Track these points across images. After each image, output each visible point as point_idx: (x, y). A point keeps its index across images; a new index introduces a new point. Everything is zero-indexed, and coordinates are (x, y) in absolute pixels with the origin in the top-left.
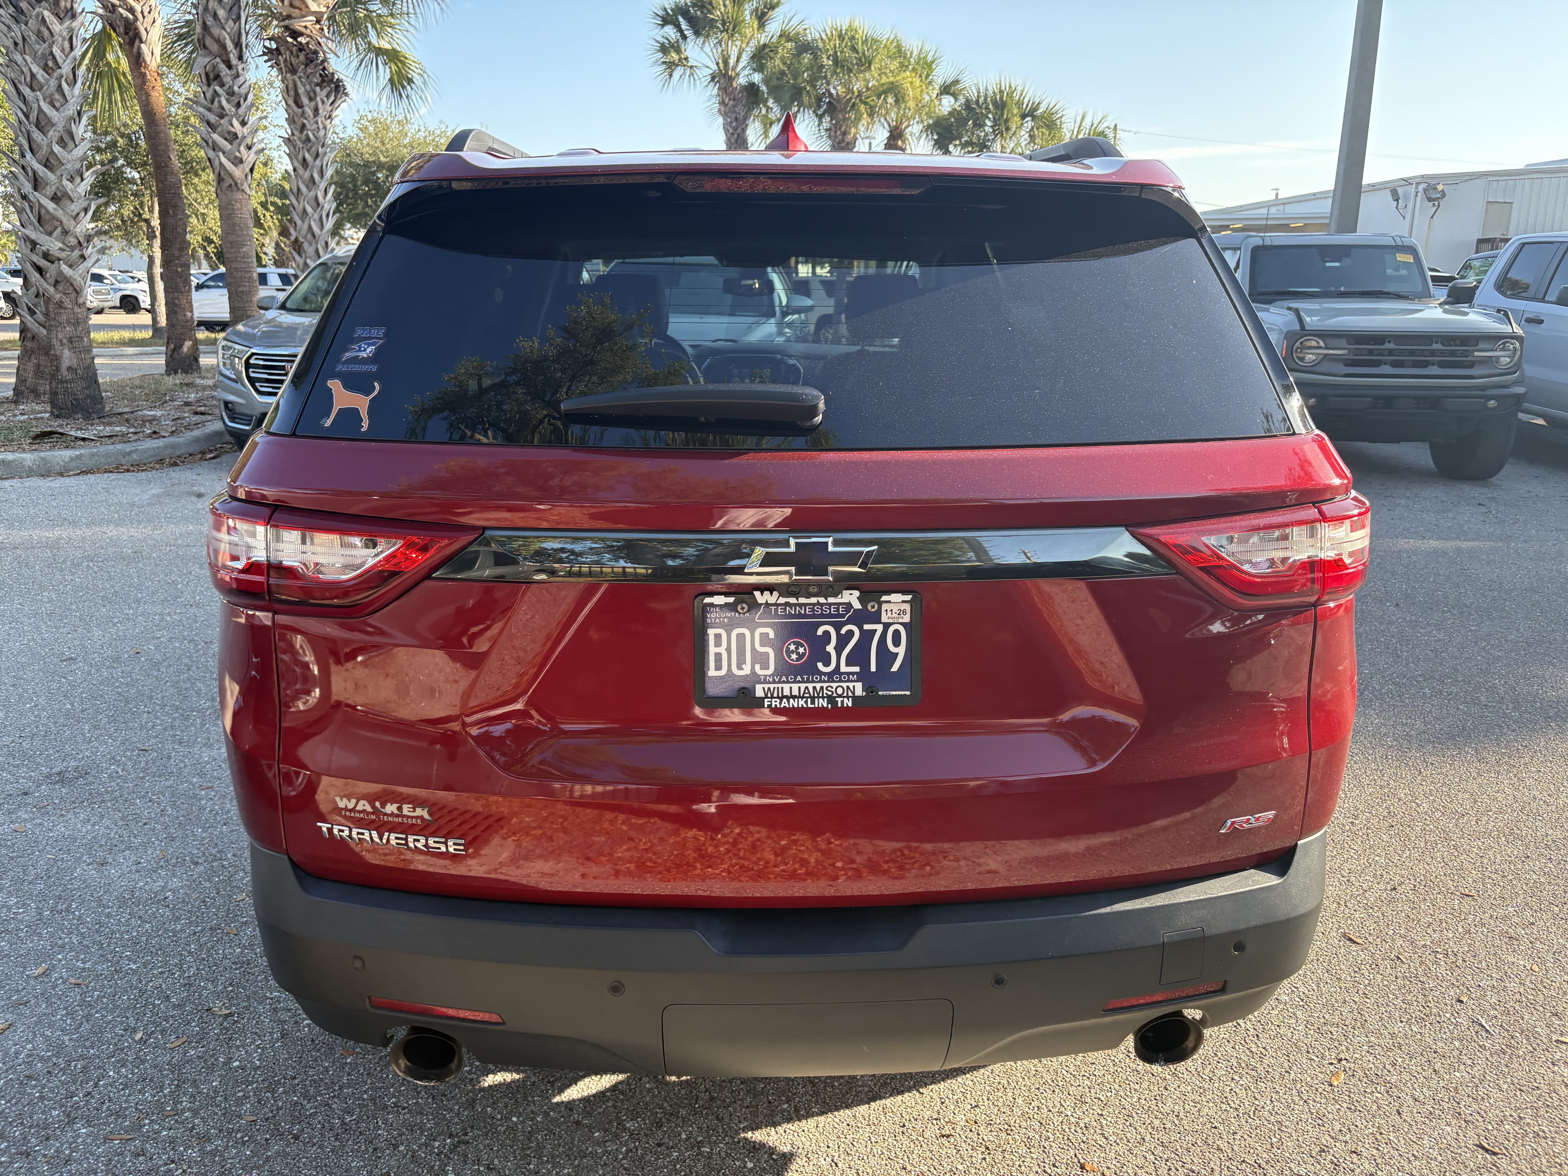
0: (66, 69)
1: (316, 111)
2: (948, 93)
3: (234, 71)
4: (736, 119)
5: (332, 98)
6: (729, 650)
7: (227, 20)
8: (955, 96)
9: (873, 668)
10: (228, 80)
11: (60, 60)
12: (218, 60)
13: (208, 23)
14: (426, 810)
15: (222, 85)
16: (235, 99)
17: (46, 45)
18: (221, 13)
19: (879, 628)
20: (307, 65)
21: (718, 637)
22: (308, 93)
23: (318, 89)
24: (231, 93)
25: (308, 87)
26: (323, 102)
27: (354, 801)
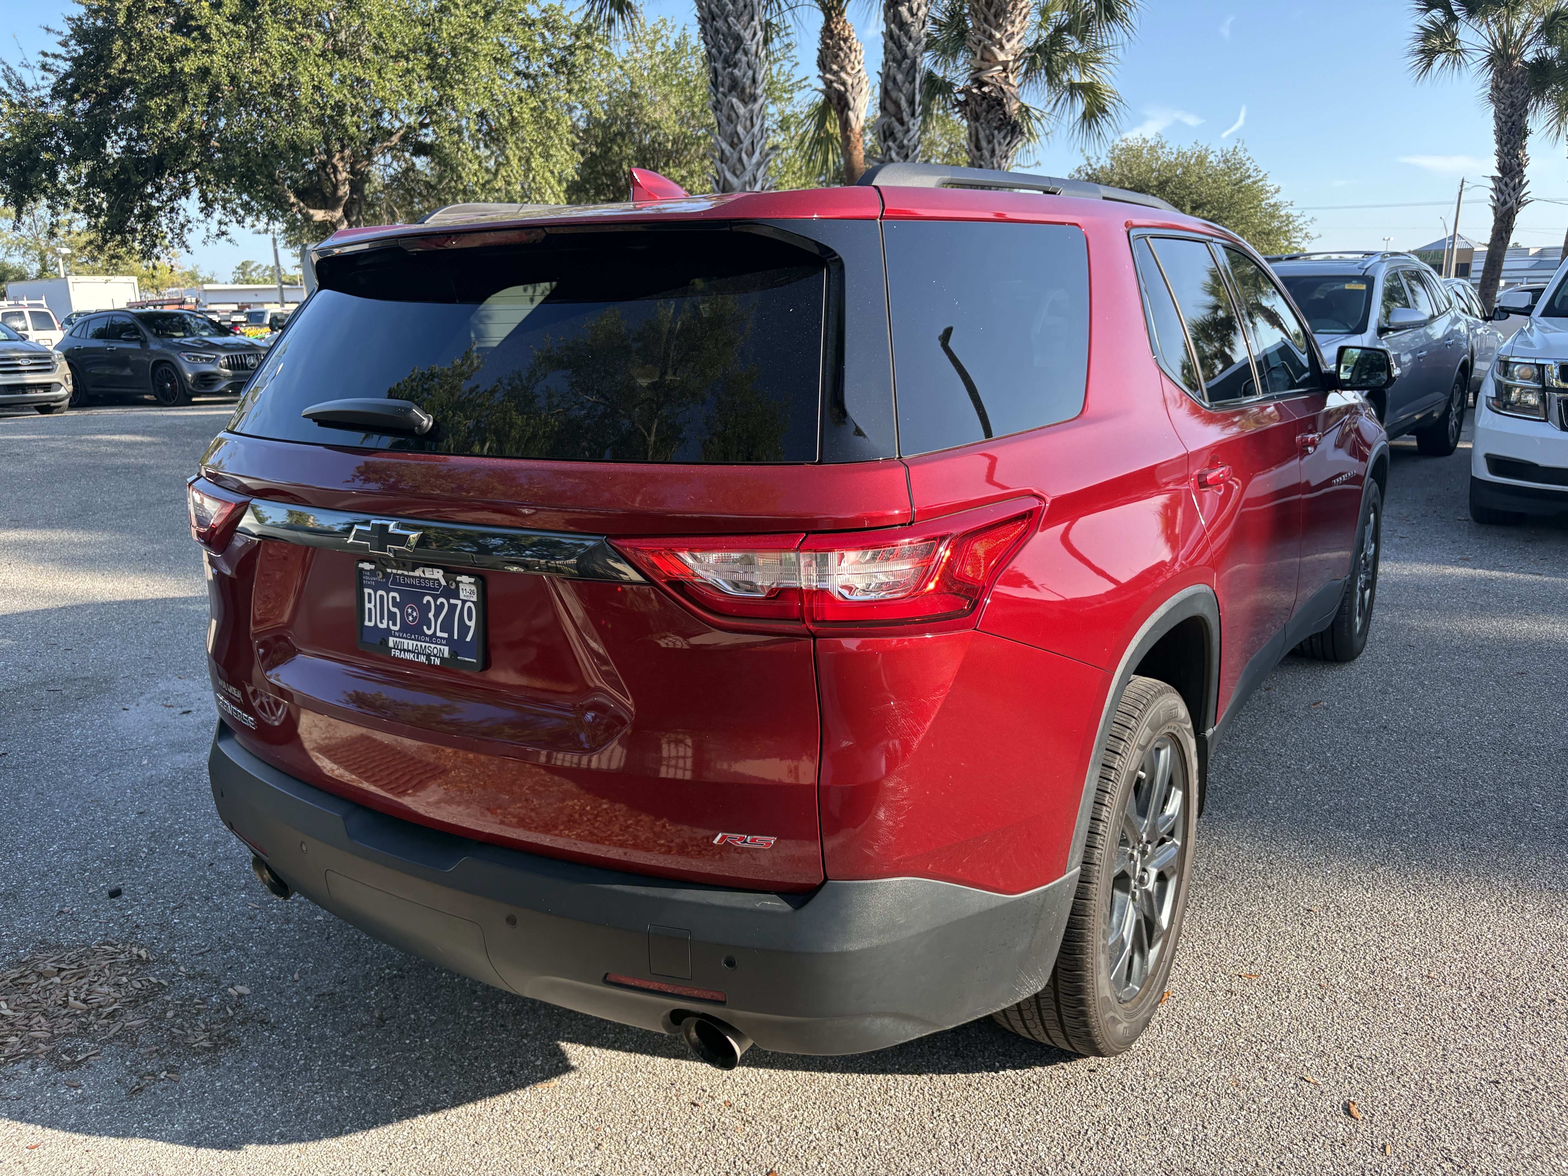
0: (746, 143)
1: (993, 152)
3: (905, 127)
5: (1009, 139)
6: (375, 606)
7: (904, 83)
9: (456, 636)
10: (899, 135)
11: (742, 137)
12: (893, 119)
13: (889, 88)
14: (241, 693)
15: (894, 141)
16: (904, 152)
17: (732, 126)
18: (900, 77)
19: (459, 603)
20: (988, 112)
21: (369, 594)
22: (987, 137)
23: (996, 132)
24: (901, 146)
25: (987, 132)
26: (1000, 144)
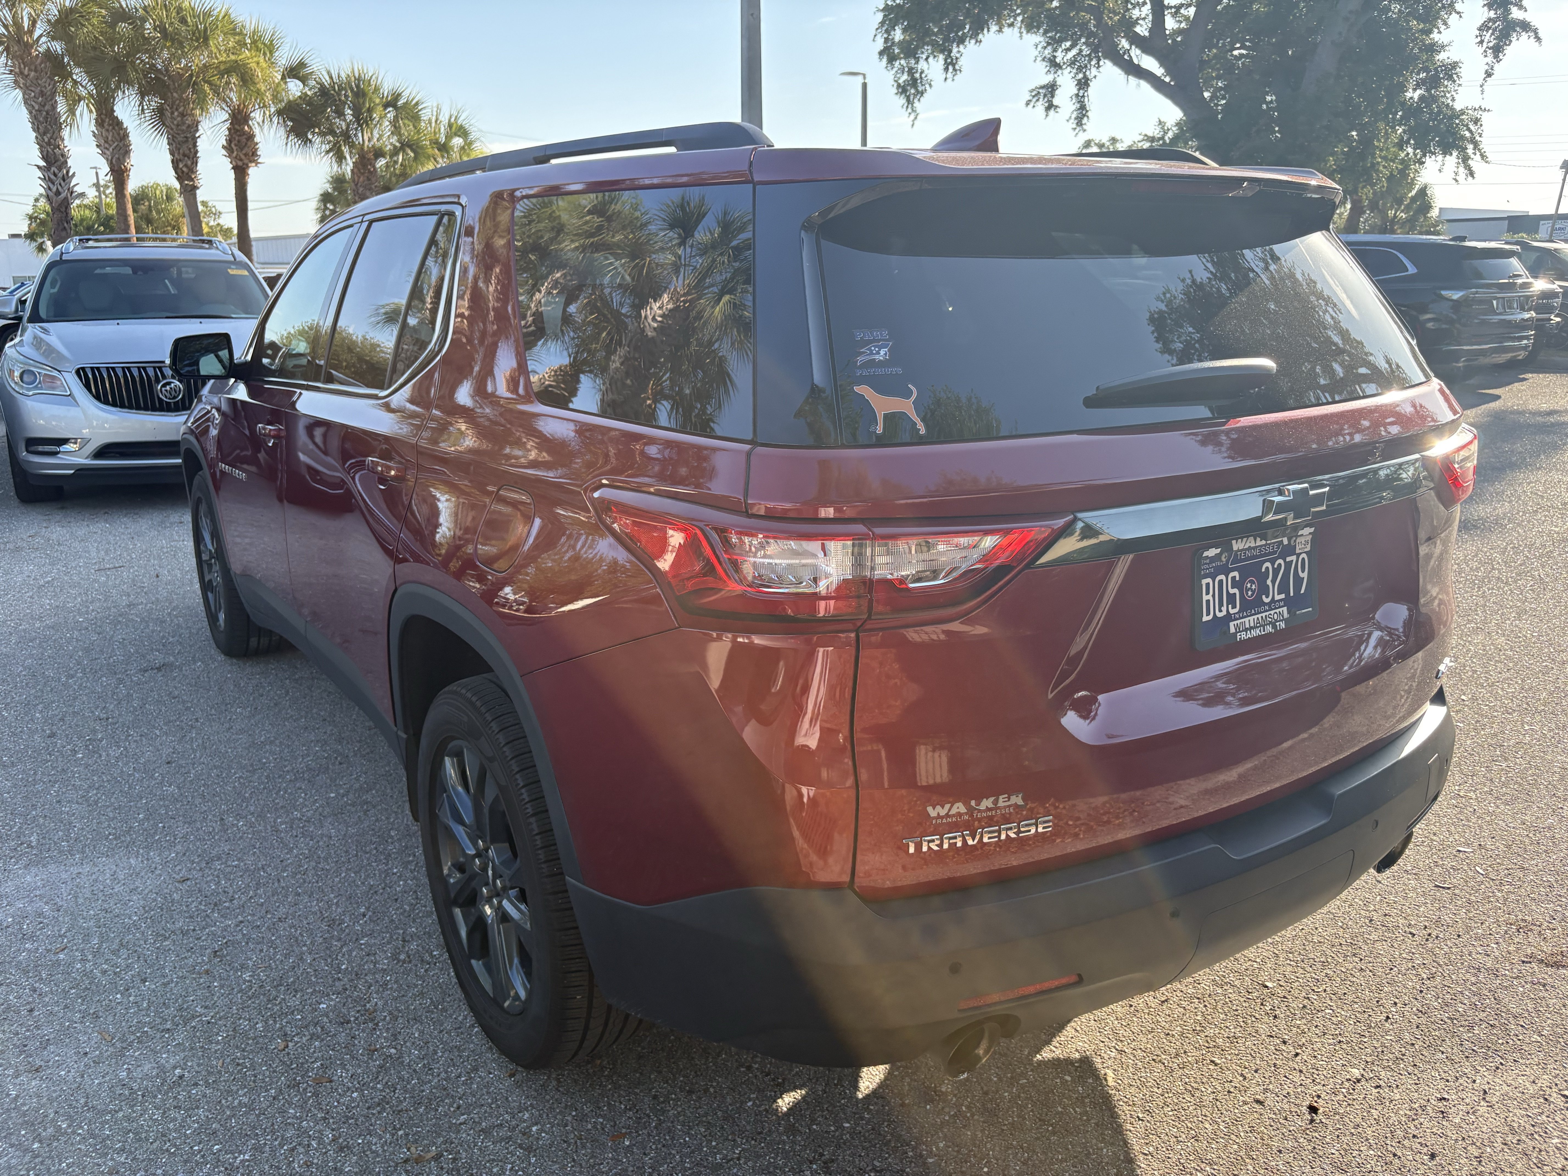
2: (296, 77)
4: (42, 94)
6: (1214, 596)
8: (304, 80)
9: (1292, 594)
14: (1020, 796)
19: (1294, 558)
21: (1208, 585)
27: (947, 806)
